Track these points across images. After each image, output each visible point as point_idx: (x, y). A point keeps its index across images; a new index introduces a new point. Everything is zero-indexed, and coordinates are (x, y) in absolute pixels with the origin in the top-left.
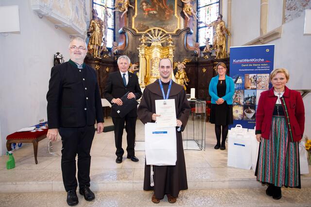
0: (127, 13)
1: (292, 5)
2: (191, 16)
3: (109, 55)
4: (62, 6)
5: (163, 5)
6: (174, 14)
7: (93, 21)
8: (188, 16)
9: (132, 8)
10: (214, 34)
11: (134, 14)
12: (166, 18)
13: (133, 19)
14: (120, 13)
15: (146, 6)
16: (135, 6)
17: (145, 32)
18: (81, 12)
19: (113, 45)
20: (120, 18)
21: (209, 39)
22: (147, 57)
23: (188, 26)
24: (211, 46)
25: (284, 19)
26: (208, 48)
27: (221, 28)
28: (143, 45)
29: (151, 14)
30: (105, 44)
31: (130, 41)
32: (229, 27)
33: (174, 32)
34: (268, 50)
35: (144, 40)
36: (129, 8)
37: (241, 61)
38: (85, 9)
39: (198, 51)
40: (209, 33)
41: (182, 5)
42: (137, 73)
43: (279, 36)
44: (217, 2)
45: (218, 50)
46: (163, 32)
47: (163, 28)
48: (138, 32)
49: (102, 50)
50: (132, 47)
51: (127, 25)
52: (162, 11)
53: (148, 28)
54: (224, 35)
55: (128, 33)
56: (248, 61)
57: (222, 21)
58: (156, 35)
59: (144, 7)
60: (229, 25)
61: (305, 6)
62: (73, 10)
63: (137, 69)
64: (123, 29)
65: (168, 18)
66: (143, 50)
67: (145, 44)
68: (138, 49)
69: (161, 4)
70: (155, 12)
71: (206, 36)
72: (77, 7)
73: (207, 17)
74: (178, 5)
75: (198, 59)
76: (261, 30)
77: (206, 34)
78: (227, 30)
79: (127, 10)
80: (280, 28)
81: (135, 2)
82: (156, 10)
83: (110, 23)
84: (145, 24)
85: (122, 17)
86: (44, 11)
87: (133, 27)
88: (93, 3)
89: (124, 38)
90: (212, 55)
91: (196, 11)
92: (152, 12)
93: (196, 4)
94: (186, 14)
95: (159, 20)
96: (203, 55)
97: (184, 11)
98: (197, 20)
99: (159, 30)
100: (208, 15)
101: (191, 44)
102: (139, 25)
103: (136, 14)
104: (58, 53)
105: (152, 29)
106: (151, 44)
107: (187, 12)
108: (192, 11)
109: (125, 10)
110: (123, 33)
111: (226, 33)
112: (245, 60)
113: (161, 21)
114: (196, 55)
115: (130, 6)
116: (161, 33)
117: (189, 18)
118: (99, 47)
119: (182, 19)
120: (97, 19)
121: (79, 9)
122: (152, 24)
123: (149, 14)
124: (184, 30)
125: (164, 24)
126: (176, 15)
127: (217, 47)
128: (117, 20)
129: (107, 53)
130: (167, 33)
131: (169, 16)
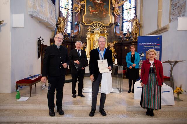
0: (80, 13)
1: (174, 13)
2: (119, 15)
3: (69, 38)
4: (44, 11)
5: (102, 8)
6: (108, 14)
7: (60, 18)
8: (116, 15)
9: (83, 10)
10: (132, 26)
11: (84, 14)
12: (103, 16)
13: (84, 16)
14: (76, 13)
15: (91, 9)
16: (85, 9)
17: (90, 25)
18: (54, 13)
19: (71, 32)
20: (76, 16)
21: (129, 29)
22: (92, 39)
23: (117, 21)
24: (130, 33)
25: (170, 20)
26: (128, 34)
27: (136, 23)
28: (89, 32)
29: (94, 14)
30: (66, 31)
31: (81, 29)
32: (141, 22)
33: (108, 25)
34: (158, 38)
35: (89, 30)
36: (81, 10)
37: (144, 44)
38: (55, 12)
39: (122, 36)
40: (129, 26)
41: (113, 9)
42: (85, 49)
43: (167, 30)
44: (134, 7)
45: (134, 36)
46: (101, 24)
47: (101, 22)
48: (86, 24)
49: (64, 35)
50: (83, 33)
51: (80, 20)
52: (101, 12)
53: (92, 22)
54: (138, 27)
55: (80, 25)
56: (148, 44)
57: (137, 19)
58: (97, 26)
59: (90, 9)
60: (141, 21)
61: (180, 14)
62: (49, 13)
63: (85, 47)
64: (77, 23)
65: (104, 16)
66: (89, 35)
67: (90, 32)
68: (86, 34)
69: (100, 8)
70: (97, 13)
71: (127, 27)
72: (51, 11)
73: (128, 16)
74: (111, 9)
75: (122, 41)
76: (158, 26)
77: (128, 26)
78: (139, 24)
79: (80, 11)
80: (168, 25)
81: (85, 6)
82: (97, 11)
83: (70, 18)
84: (90, 19)
85: (77, 15)
86: (35, 14)
87: (83, 21)
88: (60, 7)
89: (78, 27)
90: (131, 39)
91: (121, 12)
92: (95, 13)
93: (121, 8)
94: (115, 14)
95: (99, 17)
96: (125, 39)
97: (114, 12)
98: (122, 18)
99: (99, 23)
100: (129, 15)
101: (118, 32)
102: (87, 20)
103: (85, 13)
104: (40, 37)
105: (94, 23)
106: (94, 31)
107: (116, 13)
108: (119, 12)
109: (79, 11)
110: (77, 25)
111: (139, 26)
112: (146, 44)
113: (100, 18)
114: (121, 39)
115: (82, 9)
116: (100, 25)
117: (117, 17)
118: (63, 33)
119: (113, 17)
120: (62, 17)
121: (53, 11)
122: (95, 19)
123: (93, 14)
124: (114, 24)
125: (102, 20)
126: (109, 14)
127: (133, 34)
128: (74, 17)
129: (67, 37)
130: (104, 25)
131: (105, 15)
